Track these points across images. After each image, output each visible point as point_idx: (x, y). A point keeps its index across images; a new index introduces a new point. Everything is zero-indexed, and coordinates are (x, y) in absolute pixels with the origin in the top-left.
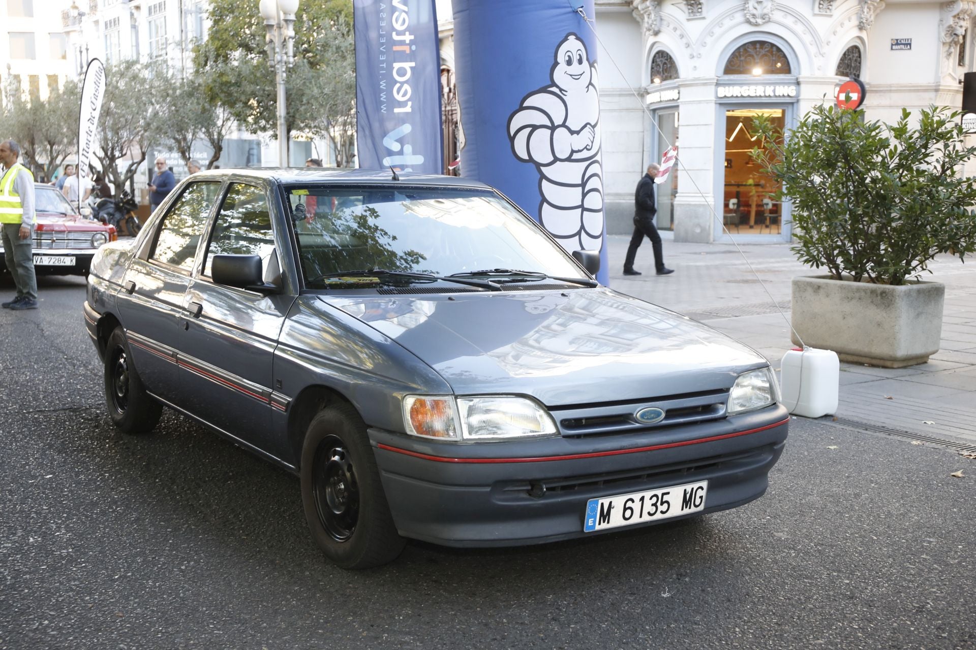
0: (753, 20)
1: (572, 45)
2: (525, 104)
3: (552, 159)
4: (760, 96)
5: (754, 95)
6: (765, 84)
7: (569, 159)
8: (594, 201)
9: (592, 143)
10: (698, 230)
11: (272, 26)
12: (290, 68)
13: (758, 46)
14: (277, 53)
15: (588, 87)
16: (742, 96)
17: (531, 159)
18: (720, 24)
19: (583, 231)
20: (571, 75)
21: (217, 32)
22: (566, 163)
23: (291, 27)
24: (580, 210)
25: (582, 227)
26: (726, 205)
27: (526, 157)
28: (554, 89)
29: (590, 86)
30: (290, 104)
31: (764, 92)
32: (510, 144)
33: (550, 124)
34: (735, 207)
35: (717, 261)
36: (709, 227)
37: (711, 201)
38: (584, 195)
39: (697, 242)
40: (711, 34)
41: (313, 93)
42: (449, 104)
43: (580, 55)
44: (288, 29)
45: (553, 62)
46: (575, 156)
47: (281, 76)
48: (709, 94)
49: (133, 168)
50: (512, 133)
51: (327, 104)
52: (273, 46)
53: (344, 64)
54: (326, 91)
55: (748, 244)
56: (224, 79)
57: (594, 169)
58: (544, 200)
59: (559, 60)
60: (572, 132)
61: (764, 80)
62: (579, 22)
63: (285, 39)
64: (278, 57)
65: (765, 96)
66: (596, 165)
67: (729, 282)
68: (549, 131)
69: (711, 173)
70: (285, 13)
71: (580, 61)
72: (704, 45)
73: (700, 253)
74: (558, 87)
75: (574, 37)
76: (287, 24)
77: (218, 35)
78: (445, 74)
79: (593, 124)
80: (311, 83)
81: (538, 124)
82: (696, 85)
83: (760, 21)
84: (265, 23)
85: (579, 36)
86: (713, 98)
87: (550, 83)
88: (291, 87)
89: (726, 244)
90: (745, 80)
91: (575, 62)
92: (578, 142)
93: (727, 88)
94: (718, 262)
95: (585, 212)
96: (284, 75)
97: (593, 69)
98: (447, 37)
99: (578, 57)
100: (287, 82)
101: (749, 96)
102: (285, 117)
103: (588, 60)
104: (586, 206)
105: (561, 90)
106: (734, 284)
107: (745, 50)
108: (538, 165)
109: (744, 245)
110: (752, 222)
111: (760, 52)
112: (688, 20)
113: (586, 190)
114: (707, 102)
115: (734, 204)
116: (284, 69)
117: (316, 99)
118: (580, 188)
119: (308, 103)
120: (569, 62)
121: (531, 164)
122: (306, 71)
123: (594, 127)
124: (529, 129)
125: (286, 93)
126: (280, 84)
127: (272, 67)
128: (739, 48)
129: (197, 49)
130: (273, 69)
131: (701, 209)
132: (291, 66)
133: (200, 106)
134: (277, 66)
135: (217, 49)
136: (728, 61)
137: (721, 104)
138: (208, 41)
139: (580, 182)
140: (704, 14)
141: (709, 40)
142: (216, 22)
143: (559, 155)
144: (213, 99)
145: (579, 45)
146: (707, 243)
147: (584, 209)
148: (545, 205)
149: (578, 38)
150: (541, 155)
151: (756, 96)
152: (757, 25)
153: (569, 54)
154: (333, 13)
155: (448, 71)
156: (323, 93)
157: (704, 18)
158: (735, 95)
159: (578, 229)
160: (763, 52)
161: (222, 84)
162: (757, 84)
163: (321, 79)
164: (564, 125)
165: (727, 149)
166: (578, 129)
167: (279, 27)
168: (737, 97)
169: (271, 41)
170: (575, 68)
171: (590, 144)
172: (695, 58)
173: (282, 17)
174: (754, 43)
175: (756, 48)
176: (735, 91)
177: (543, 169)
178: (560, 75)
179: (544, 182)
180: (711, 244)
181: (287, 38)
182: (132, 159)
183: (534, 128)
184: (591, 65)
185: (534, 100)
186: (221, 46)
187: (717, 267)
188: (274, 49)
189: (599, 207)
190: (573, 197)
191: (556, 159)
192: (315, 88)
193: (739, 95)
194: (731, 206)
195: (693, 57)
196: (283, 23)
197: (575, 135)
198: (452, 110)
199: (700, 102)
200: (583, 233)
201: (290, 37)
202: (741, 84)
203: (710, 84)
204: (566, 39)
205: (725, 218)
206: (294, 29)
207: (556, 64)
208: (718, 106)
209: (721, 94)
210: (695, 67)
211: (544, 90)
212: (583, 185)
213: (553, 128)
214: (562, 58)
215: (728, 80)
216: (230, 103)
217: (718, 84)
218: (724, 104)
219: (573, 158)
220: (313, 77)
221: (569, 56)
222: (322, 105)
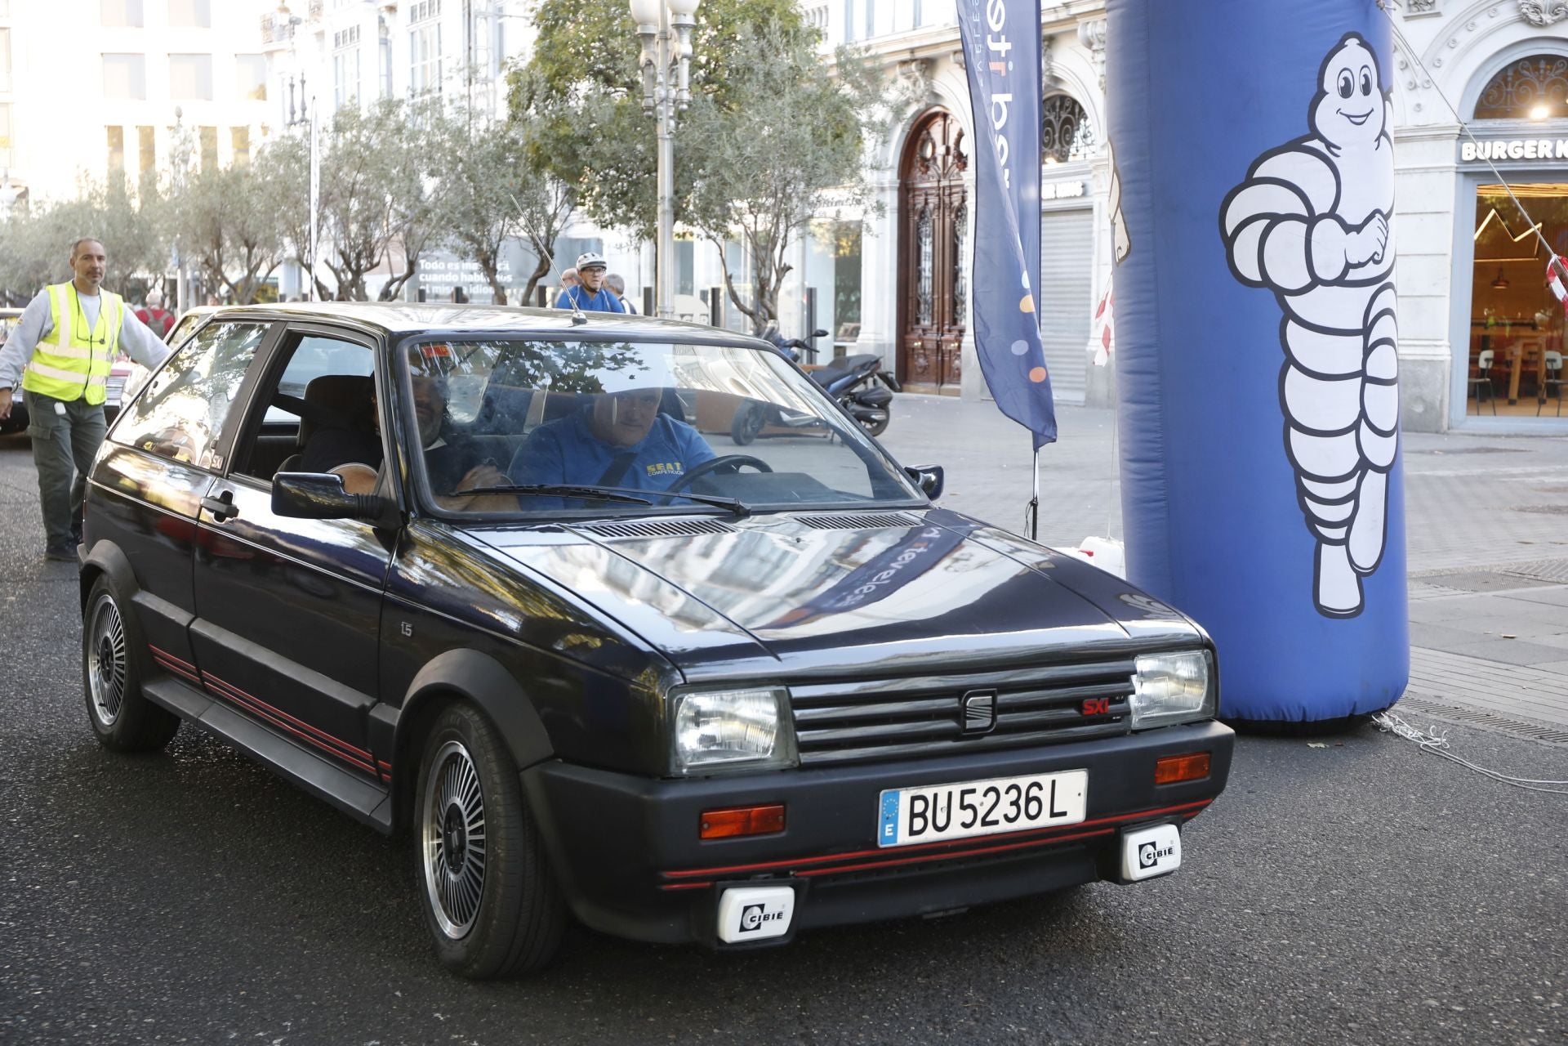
0: (1534, 17)
1: (1353, 57)
2: (1258, 174)
3: (1307, 280)
4: (1545, 158)
5: (1534, 156)
6: (1555, 136)
7: (1341, 281)
8: (1382, 363)
9: (1384, 248)
10: (1419, 409)
11: (653, 36)
12: (684, 111)
13: (1542, 65)
14: (660, 84)
15: (1378, 139)
16: (1510, 159)
17: (1266, 281)
18: (1469, 26)
19: (1363, 423)
20: (1349, 117)
21: (551, 47)
22: (1335, 287)
23: (686, 38)
24: (1360, 378)
25: (1363, 414)
26: (1473, 361)
27: (1257, 277)
28: (1316, 144)
29: (1382, 138)
30: (681, 175)
31: (1554, 150)
32: (1224, 251)
33: (1304, 213)
34: (1491, 364)
35: (1475, 467)
36: (1442, 401)
37: (1444, 353)
38: (1367, 351)
39: (1417, 431)
40: (1452, 43)
41: (726, 156)
42: (945, 175)
43: (1365, 76)
44: (680, 40)
45: (1315, 90)
46: (1353, 275)
47: (666, 126)
48: (1445, 155)
49: (393, 288)
50: (1229, 232)
51: (748, 175)
52: (652, 71)
53: (779, 104)
54: (748, 151)
55: (1516, 436)
56: (562, 132)
57: (1385, 300)
58: (1291, 360)
59: (1326, 87)
60: (1348, 228)
61: (1553, 128)
62: (1367, 13)
63: (675, 59)
64: (660, 92)
65: (1556, 159)
66: (1389, 291)
67: (1522, 510)
68: (1306, 226)
69: (1446, 304)
70: (675, 13)
71: (1366, 90)
72: (1437, 63)
73: (1432, 452)
74: (1322, 139)
75: (1358, 42)
76: (680, 33)
77: (552, 54)
78: (939, 122)
79: (1385, 212)
80: (719, 138)
81: (1282, 212)
82: (1421, 138)
83: (1547, 18)
84: (639, 30)
85: (1365, 39)
86: (1452, 162)
87: (1308, 132)
88: (683, 144)
89: (1474, 435)
90: (1516, 129)
91: (1357, 91)
92: (1359, 247)
93: (1480, 144)
94: (1477, 471)
95: (1368, 385)
96: (672, 123)
97: (1387, 103)
98: (946, 56)
99: (1363, 81)
100: (677, 136)
101: (1523, 159)
102: (671, 199)
103: (1379, 86)
104: (1370, 373)
105: (1329, 145)
106: (1536, 516)
107: (1516, 72)
108: (1281, 293)
109: (1508, 436)
110: (1514, 392)
111: (1545, 77)
112: (1407, 18)
113: (1371, 342)
114: (1441, 170)
115: (1487, 360)
116: (671, 114)
117: (729, 166)
118: (1361, 338)
119: (716, 173)
120: (1346, 92)
121: (1266, 290)
122: (715, 117)
123: (1387, 217)
124: (1265, 222)
125: (675, 156)
126: (663, 139)
127: (649, 108)
128: (1505, 69)
129: (515, 78)
130: (650, 113)
131: (1426, 370)
132: (685, 107)
133: (520, 181)
134: (658, 108)
135: (550, 79)
136: (1482, 93)
137: (1466, 174)
138: (533, 65)
139: (1361, 327)
140: (1438, 8)
141: (1447, 55)
142: (548, 31)
143: (1321, 273)
144: (539, 165)
145: (1365, 56)
146: (1437, 432)
147: (1367, 379)
148: (1292, 369)
149: (1364, 44)
150: (1287, 271)
151: (1537, 159)
152: (1541, 25)
153: (1346, 74)
154: (757, 12)
155: (945, 116)
156: (741, 155)
157: (1438, 14)
158: (1495, 157)
159: (1355, 418)
160: (1552, 75)
161: (558, 140)
162: (1538, 136)
163: (738, 131)
164: (1332, 214)
165: (1475, 258)
166: (1359, 222)
167: (665, 38)
168: (1499, 160)
169: (650, 63)
170: (1357, 103)
171: (1380, 251)
172: (1419, 90)
173: (671, 20)
174: (1534, 60)
175: (1538, 69)
176: (1498, 149)
177: (1288, 299)
178: (1327, 118)
179: (1291, 324)
180: (1444, 433)
181: (679, 58)
182: (392, 273)
183: (1275, 219)
184: (1385, 97)
185: (1276, 166)
186: (557, 74)
187: (1481, 480)
188: (654, 78)
189: (1390, 374)
190: (1345, 354)
191: (1316, 281)
192: (728, 146)
193: (1504, 156)
194: (1482, 364)
195: (1415, 87)
196: (670, 28)
197: (1354, 233)
198: (951, 187)
199: (1427, 170)
200: (1363, 424)
201: (685, 56)
202: (1507, 137)
203: (1448, 137)
204: (1341, 46)
205: (1470, 384)
206: (691, 43)
207: (1321, 94)
208: (1461, 177)
209: (1465, 158)
210: (1419, 105)
211: (1296, 145)
212: (1366, 331)
213: (1311, 220)
214: (1331, 82)
215: (1483, 129)
216: (570, 175)
217: (1462, 137)
218: (1473, 173)
219: (1347, 278)
220: (723, 127)
221: (1346, 79)
222: (739, 178)
